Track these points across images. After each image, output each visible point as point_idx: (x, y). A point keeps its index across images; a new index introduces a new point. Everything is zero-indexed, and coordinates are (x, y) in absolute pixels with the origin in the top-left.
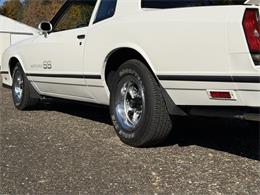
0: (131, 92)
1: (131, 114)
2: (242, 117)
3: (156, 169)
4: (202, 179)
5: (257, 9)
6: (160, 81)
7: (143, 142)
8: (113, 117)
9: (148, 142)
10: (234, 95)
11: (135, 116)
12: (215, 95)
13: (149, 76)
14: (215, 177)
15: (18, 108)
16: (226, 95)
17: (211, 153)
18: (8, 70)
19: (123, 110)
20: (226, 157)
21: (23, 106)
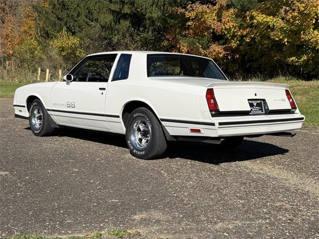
0: (140, 127)
1: (140, 140)
2: (206, 141)
3: (162, 170)
4: (187, 173)
5: (213, 89)
6: (162, 122)
7: (150, 156)
8: (129, 142)
9: (153, 156)
10: (202, 131)
11: (144, 141)
12: (192, 130)
13: (154, 118)
14: (193, 172)
15: (36, 135)
16: (199, 131)
17: (189, 162)
18: (25, 104)
19: (135, 138)
20: (197, 163)
21: (43, 133)
